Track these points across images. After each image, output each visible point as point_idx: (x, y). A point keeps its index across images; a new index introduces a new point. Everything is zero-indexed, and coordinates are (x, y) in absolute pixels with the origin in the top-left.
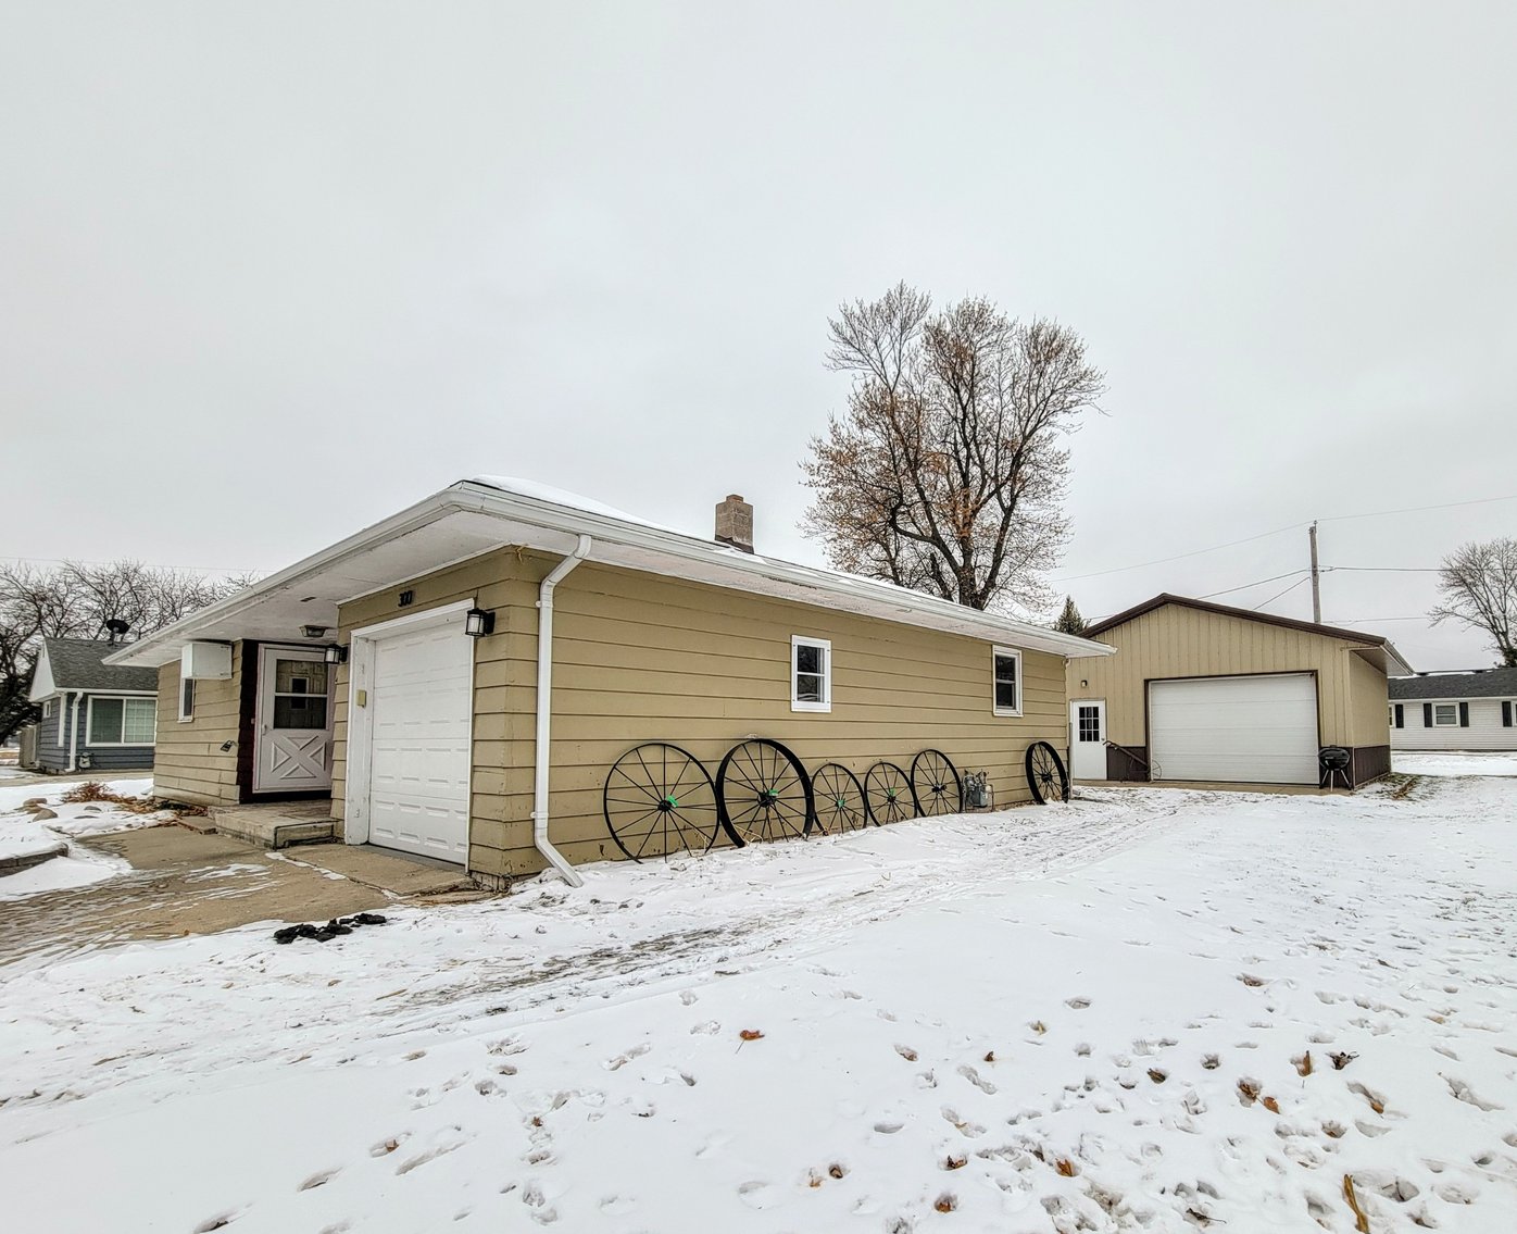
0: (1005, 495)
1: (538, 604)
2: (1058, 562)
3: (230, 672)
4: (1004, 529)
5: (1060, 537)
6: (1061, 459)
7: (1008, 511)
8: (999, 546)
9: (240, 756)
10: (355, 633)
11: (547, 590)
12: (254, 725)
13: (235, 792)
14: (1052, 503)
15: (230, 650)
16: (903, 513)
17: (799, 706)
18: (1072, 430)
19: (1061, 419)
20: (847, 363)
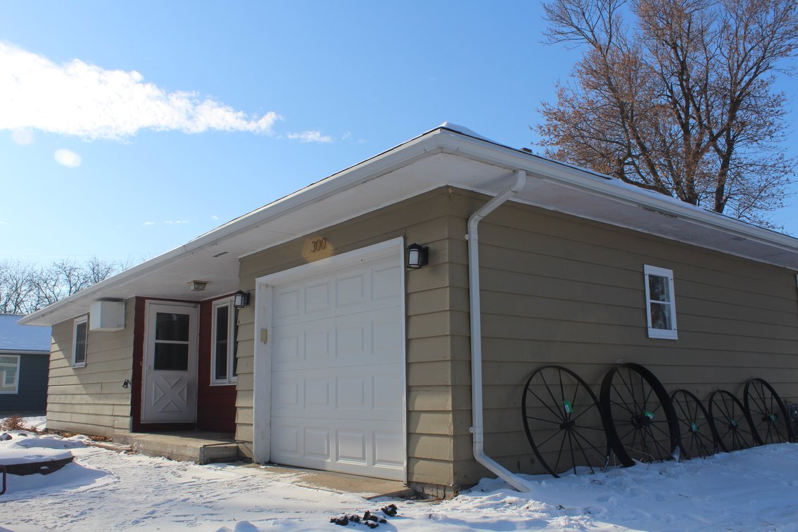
0: (721, 141)
1: (467, 237)
2: (785, 201)
3: (123, 323)
4: (723, 174)
5: (789, 176)
6: (777, 101)
7: (726, 158)
8: (720, 191)
9: (132, 392)
10: (259, 280)
11: (473, 225)
12: (141, 367)
13: (127, 422)
14: (773, 144)
15: (124, 306)
16: (628, 164)
17: (654, 333)
18: (793, 72)
19: (779, 63)
20: (560, 37)
